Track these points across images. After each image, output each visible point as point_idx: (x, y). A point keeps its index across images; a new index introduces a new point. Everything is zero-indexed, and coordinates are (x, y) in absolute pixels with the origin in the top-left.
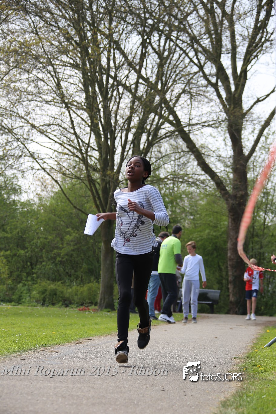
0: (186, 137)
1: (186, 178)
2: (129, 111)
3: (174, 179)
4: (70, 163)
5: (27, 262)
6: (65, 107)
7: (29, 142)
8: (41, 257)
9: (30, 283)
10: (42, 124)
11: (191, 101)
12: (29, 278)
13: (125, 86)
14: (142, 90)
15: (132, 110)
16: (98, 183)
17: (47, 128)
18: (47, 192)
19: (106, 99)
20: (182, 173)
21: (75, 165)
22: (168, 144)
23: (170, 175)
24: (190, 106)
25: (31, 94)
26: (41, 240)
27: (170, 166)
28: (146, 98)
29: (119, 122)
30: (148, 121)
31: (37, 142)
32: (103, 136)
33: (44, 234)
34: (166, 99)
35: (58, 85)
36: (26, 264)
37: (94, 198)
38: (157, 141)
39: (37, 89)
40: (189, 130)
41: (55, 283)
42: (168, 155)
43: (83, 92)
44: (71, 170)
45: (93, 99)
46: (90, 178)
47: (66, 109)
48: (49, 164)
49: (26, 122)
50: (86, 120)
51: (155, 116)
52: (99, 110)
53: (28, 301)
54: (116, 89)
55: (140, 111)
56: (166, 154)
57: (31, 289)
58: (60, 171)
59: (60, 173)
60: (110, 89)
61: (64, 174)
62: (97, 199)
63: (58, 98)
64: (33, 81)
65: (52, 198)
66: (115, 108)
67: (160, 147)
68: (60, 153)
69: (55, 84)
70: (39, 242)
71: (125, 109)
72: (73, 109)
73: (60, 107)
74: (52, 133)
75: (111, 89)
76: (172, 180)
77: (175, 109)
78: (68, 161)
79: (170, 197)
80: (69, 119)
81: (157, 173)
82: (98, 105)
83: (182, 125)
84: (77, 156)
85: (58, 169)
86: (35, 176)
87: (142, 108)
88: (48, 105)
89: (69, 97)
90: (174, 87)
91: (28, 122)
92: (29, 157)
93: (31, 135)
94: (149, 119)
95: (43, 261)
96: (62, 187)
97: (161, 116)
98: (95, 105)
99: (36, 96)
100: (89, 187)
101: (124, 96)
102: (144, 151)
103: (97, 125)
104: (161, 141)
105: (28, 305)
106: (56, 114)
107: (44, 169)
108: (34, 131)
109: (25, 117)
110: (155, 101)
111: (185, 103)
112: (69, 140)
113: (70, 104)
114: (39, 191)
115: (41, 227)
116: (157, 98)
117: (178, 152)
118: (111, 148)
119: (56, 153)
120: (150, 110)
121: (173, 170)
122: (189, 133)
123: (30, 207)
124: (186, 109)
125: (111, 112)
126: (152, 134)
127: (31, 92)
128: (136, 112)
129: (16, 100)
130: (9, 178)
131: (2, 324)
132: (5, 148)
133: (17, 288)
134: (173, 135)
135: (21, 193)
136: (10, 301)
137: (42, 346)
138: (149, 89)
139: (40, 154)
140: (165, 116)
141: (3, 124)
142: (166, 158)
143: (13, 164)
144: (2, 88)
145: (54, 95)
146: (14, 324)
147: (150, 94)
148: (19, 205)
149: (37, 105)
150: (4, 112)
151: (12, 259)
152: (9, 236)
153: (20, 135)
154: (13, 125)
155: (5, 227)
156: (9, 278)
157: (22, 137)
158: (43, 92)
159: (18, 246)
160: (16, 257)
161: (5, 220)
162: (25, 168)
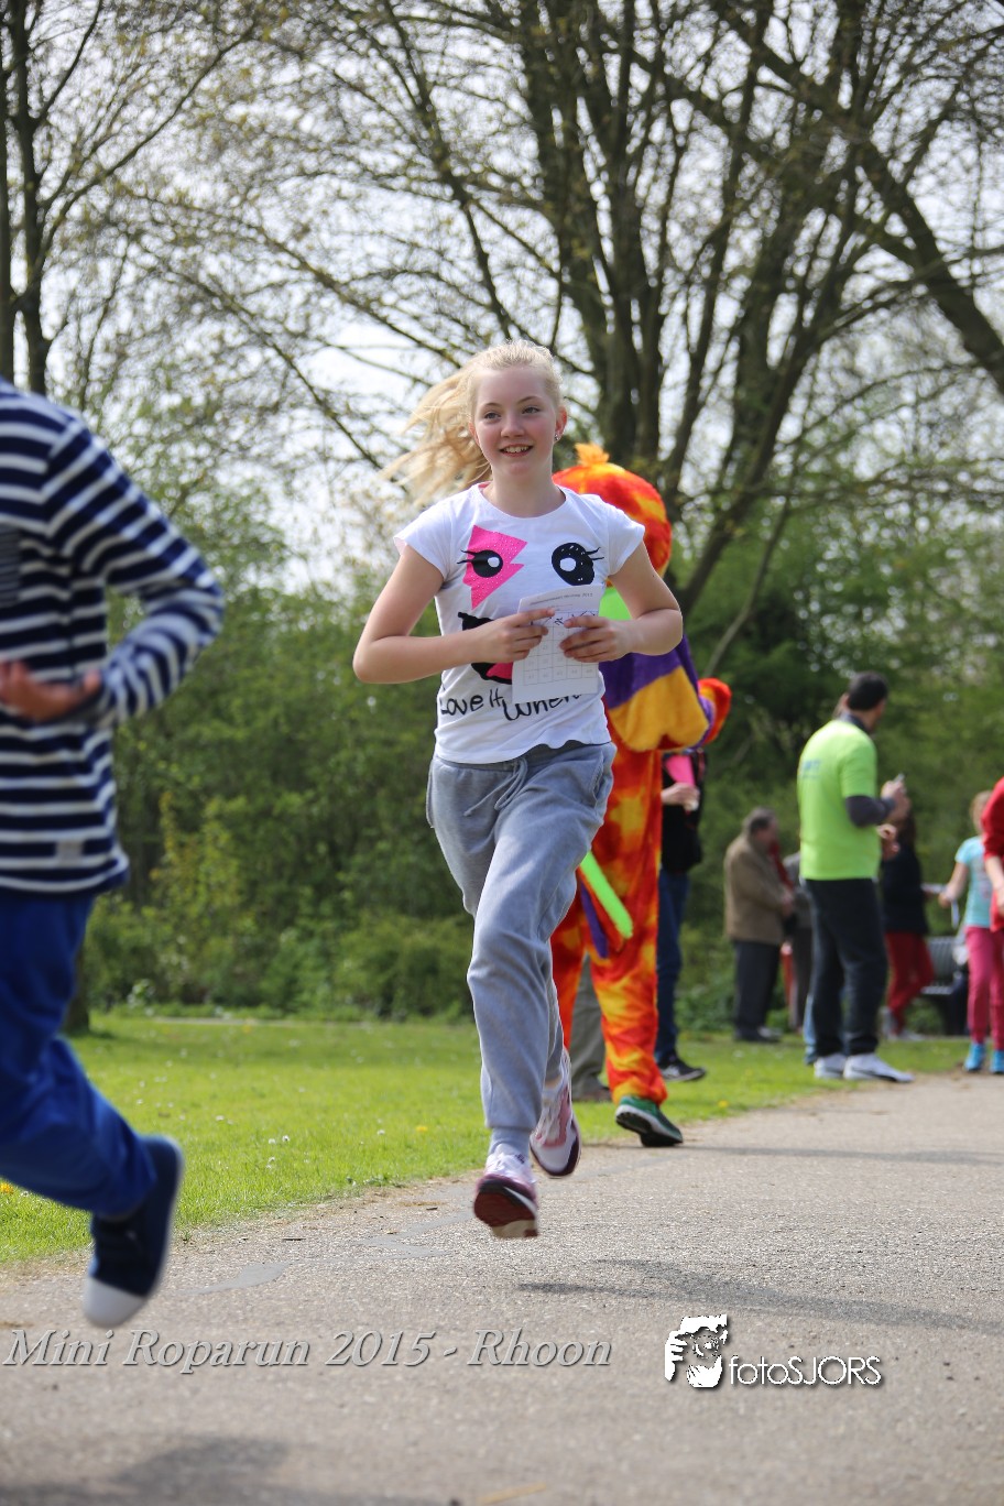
0: (958, 305)
1: (963, 477)
2: (721, 203)
3: (916, 484)
5: (314, 841)
6: (454, 197)
7: (312, 346)
8: (372, 819)
9: (329, 925)
10: (361, 270)
11: (980, 152)
12: (326, 908)
13: (699, 101)
14: (770, 114)
15: (729, 193)
17: (384, 287)
19: (620, 160)
20: (943, 455)
22: (886, 336)
23: (896, 466)
24: (975, 172)
25: (312, 145)
26: (371, 749)
27: (895, 430)
28: (787, 150)
29: (676, 252)
30: (801, 245)
31: (342, 348)
32: (610, 315)
33: (380, 725)
34: (873, 149)
35: (424, 109)
36: (313, 850)
38: (839, 323)
39: (339, 124)
40: (973, 277)
41: (433, 924)
42: (885, 382)
43: (525, 128)
45: (569, 162)
47: (457, 203)
48: (394, 437)
49: (295, 263)
50: (540, 249)
52: (593, 206)
53: (325, 1001)
54: (664, 115)
55: (765, 204)
56: (882, 377)
57: (333, 950)
60: (636, 114)
63: (420, 159)
64: (321, 94)
66: (658, 196)
67: (853, 351)
69: (408, 104)
70: (361, 756)
71: (703, 195)
72: (484, 203)
73: (435, 199)
74: (404, 305)
75: (642, 116)
76: (906, 487)
77: (912, 187)
79: (900, 562)
80: (468, 249)
81: (843, 459)
82: (588, 185)
83: (941, 255)
86: (338, 485)
87: (772, 191)
89: (468, 155)
90: (907, 97)
91: (304, 266)
92: (311, 408)
93: (315, 319)
94: (805, 235)
95: (381, 836)
97: (852, 223)
98: (577, 187)
99: (334, 155)
101: (695, 140)
102: (783, 372)
103: (586, 267)
104: (858, 325)
105: (322, 1015)
106: (417, 229)
107: (368, 456)
108: (330, 300)
109: (291, 245)
110: (828, 161)
111: (954, 163)
112: (470, 335)
113: (475, 183)
115: (365, 697)
116: (837, 149)
117: (930, 370)
118: (645, 361)
120: (806, 195)
121: (908, 449)
122: (973, 286)
123: (320, 618)
124: (957, 187)
125: (640, 211)
126: (817, 294)
127: (311, 137)
128: (746, 208)
129: (252, 177)
130: (234, 501)
131: (214, 1097)
132: (214, 375)
133: (276, 951)
134: (905, 296)
135: (281, 560)
136: (250, 1001)
137: (371, 1183)
138: (802, 107)
139: (355, 395)
140: (869, 221)
141: (203, 277)
142: (879, 396)
143: (245, 441)
144: (195, 126)
145: (407, 149)
146: (262, 1096)
147: (805, 128)
148: (276, 608)
149: (339, 191)
150: (205, 224)
151: (255, 829)
152: (240, 734)
153: (275, 320)
154: (242, 278)
155: (222, 699)
156: (245, 906)
157: (278, 329)
158: (364, 136)
159: (276, 776)
160: (270, 824)
161: (220, 673)
162: (297, 457)
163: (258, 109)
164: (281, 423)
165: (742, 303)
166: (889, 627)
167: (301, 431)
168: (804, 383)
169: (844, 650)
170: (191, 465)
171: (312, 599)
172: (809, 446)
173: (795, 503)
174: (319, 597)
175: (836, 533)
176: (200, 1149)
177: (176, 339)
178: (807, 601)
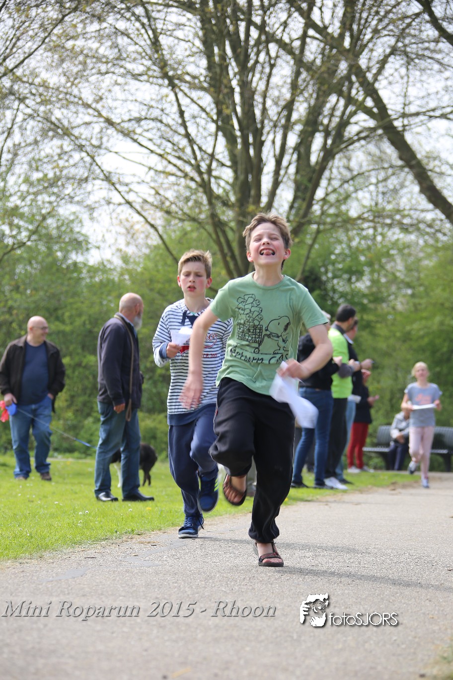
0: (397, 139)
1: (398, 217)
2: (290, 90)
3: (376, 220)
4: (178, 191)
6: (169, 85)
7: (102, 151)
10: (126, 118)
11: (408, 69)
13: (281, 44)
14: (313, 50)
15: (294, 86)
16: (232, 229)
17: (136, 125)
18: (137, 246)
19: (245, 69)
20: (389, 207)
21: (188, 194)
22: (364, 152)
23: (368, 211)
24: (406, 79)
25: (104, 60)
27: (367, 195)
28: (321, 67)
29: (270, 112)
30: (326, 110)
31: (116, 153)
32: (239, 140)
34: (359, 67)
35: (156, 44)
37: (224, 256)
38: (343, 146)
39: (116, 50)
40: (404, 126)
41: (155, 416)
42: (363, 173)
43: (202, 54)
44: (181, 204)
45: (222, 70)
46: (217, 219)
47: (170, 88)
48: (140, 195)
49: (96, 114)
50: (208, 110)
51: (338, 100)
52: (232, 90)
54: (265, 50)
55: (311, 91)
56: (361, 171)
58: (160, 207)
59: (161, 209)
60: (252, 48)
61: (168, 212)
62: (228, 259)
63: (154, 67)
64: (109, 36)
65: (147, 257)
66: (262, 86)
67: (349, 159)
68: (160, 172)
69: (149, 42)
71: (282, 86)
72: (182, 88)
73: (160, 85)
74: (145, 134)
75: (255, 50)
76: (372, 221)
77: (377, 85)
78: (176, 188)
79: (369, 255)
80: (175, 108)
81: (343, 208)
82: (230, 81)
83: (389, 116)
84: (192, 179)
85: (155, 203)
86: (114, 215)
87: (314, 85)
88: (137, 82)
89: (176, 66)
90: (375, 44)
91: (100, 115)
92: (103, 180)
93: (105, 139)
96: (165, 237)
97: (350, 100)
98: (225, 81)
99: (114, 65)
100: (214, 236)
101: (279, 61)
102: (317, 168)
103: (229, 118)
104: (351, 147)
106: (152, 99)
107: (128, 203)
108: (111, 131)
109: (94, 105)
110: (339, 71)
111: (396, 74)
112: (176, 148)
113: (178, 79)
114: (122, 243)
116: (343, 66)
117: (383, 168)
118: (255, 161)
119: (152, 173)
120: (329, 87)
121: (373, 204)
122: (404, 130)
123: (105, 276)
124: (397, 85)
125: (254, 93)
126: (333, 133)
127: (104, 56)
128: (301, 93)
129: (77, 74)
130: (66, 221)
131: (54, 493)
132: (58, 165)
133: (83, 427)
134: (373, 134)
135: (88, 249)
136: (70, 450)
137: (126, 533)
138: (327, 47)
139: (122, 174)
140: (357, 100)
141: (53, 119)
142: (360, 180)
143: (72, 194)
144: (50, 50)
145: (148, 63)
146: (76, 493)
147: (329, 57)
148: (84, 271)
149: (116, 81)
150: (54, 95)
151: (73, 372)
152: (68, 328)
153: (86, 139)
154: (71, 120)
155: (60, 312)
156: (69, 407)
157: (88, 143)
158: (128, 57)
159: (84, 347)
160: (81, 370)
161: (59, 300)
162: (96, 202)
163: (80, 43)
164: (89, 187)
165: (299, 136)
166: (363, 285)
167: (98, 190)
168: (327, 174)
169: (343, 295)
170: (47, 205)
171: (101, 267)
172: (329, 202)
173: (322, 227)
174: (105, 266)
175: (340, 242)
176: (48, 516)
177: (41, 147)
178: (326, 272)
